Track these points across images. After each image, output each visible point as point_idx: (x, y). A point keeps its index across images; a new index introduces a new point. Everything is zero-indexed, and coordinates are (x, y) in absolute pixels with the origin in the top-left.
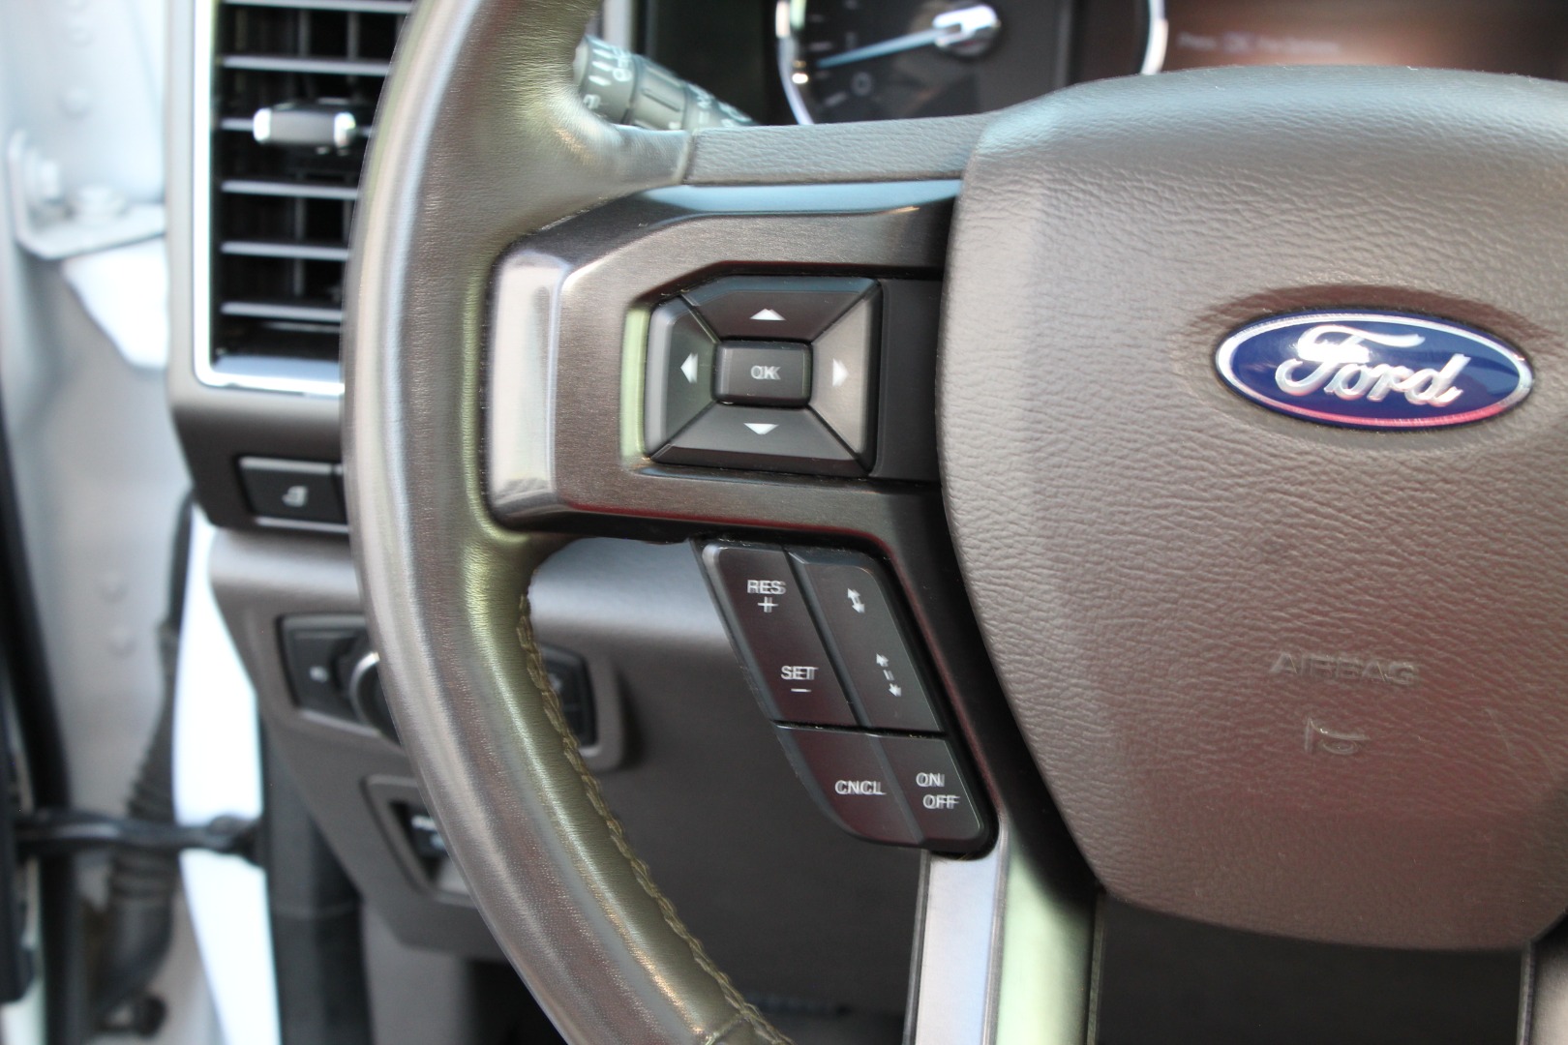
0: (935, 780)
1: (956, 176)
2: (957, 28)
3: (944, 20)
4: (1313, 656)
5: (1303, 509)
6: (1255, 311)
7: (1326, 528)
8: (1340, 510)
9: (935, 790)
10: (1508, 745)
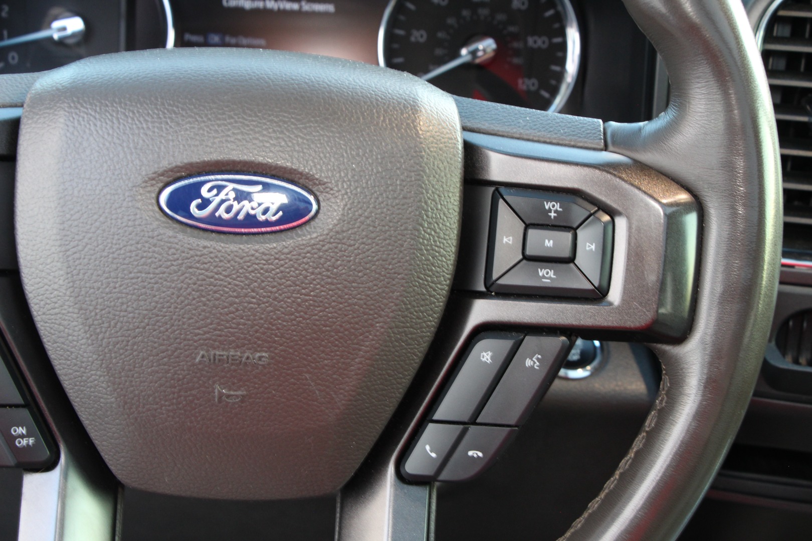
0: (22, 430)
2: (64, 29)
3: (56, 24)
4: (217, 353)
5: (207, 276)
6: (179, 174)
7: (220, 285)
8: (226, 276)
9: (22, 436)
10: (317, 392)
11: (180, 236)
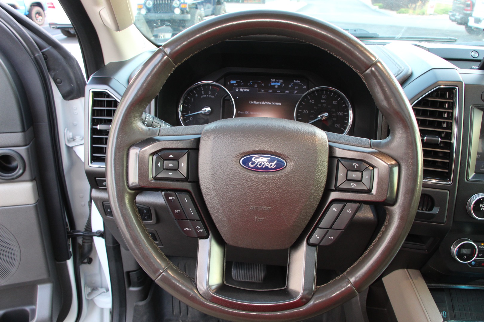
0: (199, 227)
1: (201, 134)
2: (206, 110)
3: (203, 109)
4: (256, 207)
5: (253, 184)
6: (246, 154)
7: (257, 187)
8: (259, 184)
9: (199, 229)
10: (285, 219)
11: (246, 172)
